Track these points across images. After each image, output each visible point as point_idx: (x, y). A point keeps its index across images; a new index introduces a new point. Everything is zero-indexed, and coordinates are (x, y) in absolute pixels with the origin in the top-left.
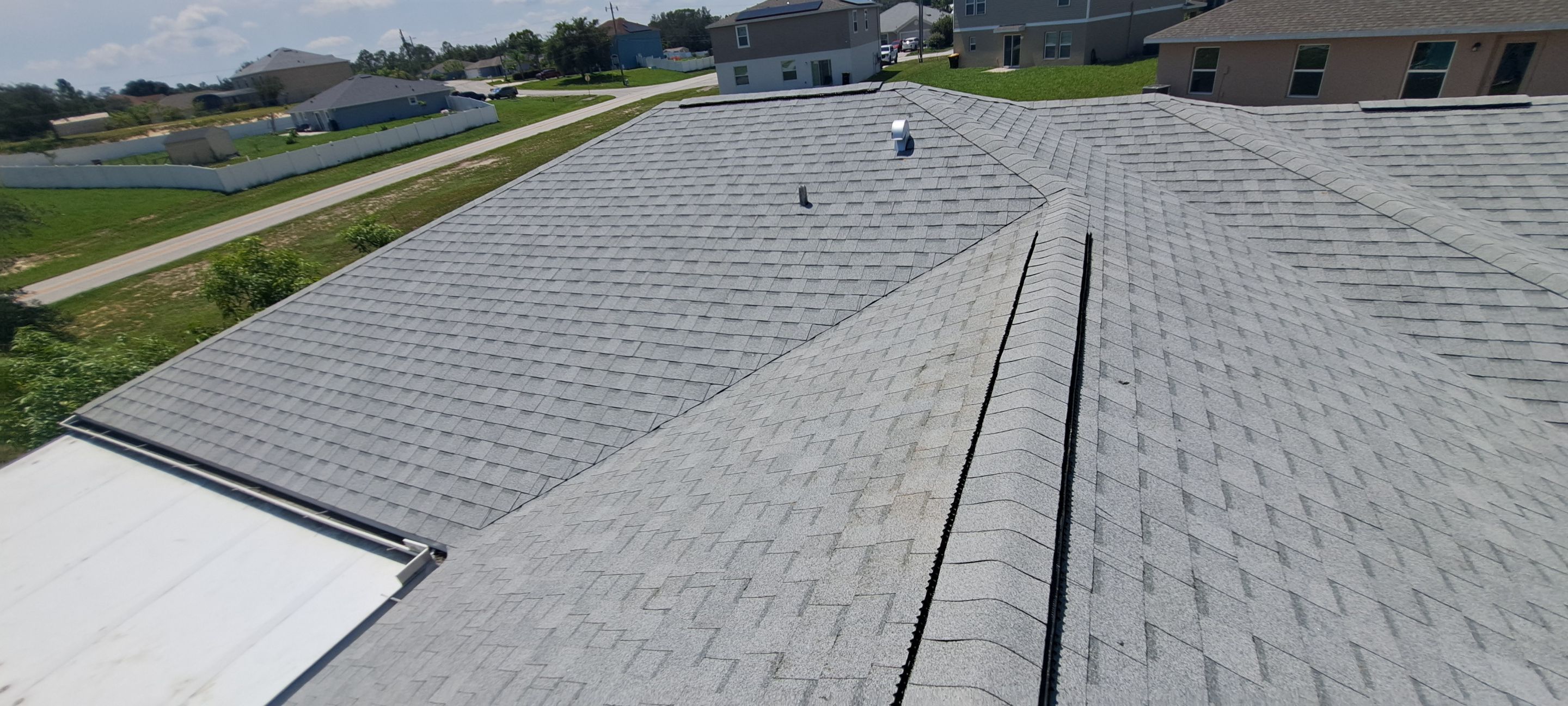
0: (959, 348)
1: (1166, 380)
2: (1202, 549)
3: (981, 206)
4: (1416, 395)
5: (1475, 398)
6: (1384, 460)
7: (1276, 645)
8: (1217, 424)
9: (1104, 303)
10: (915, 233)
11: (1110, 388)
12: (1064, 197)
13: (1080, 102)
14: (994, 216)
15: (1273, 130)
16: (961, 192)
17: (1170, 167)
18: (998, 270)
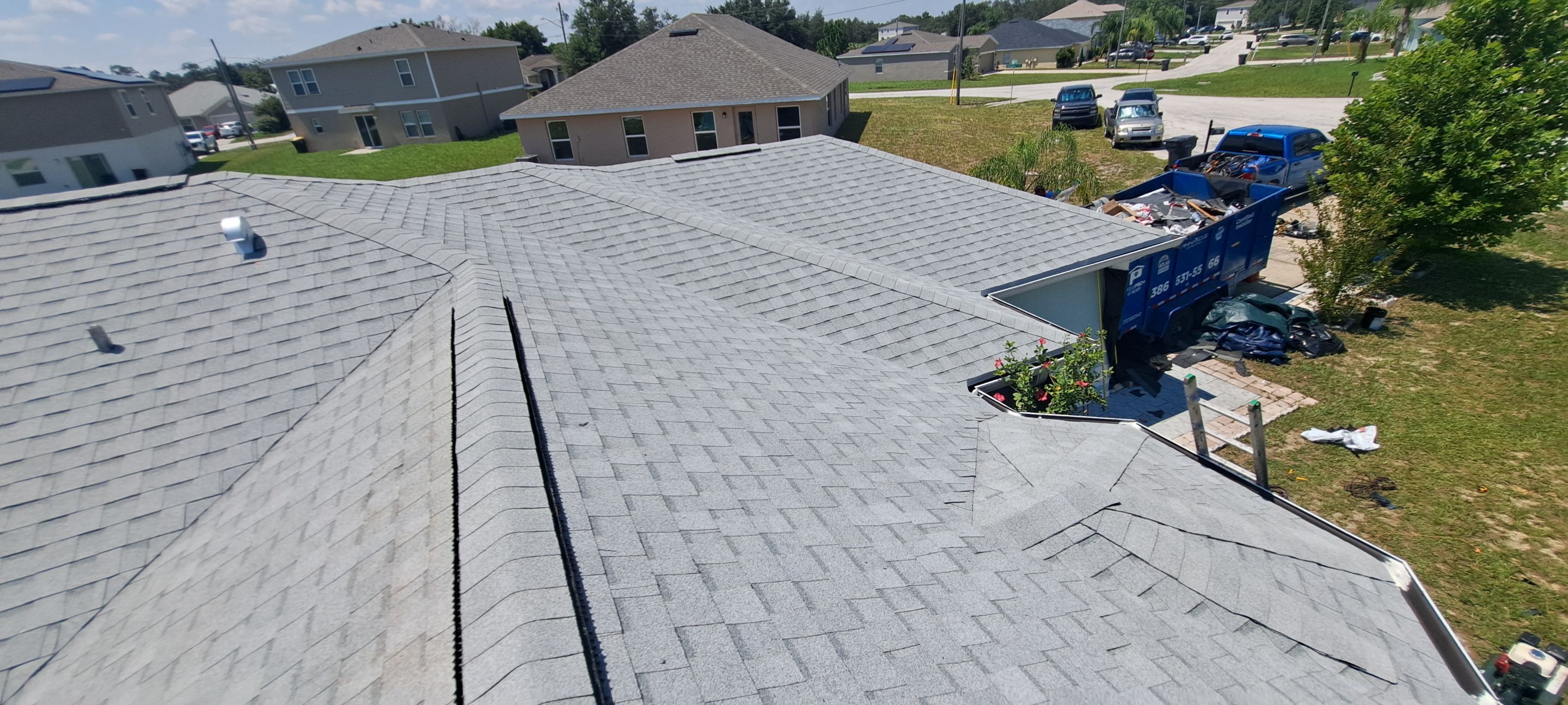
0: (408, 455)
1: (618, 408)
2: (694, 537)
3: (381, 296)
4: (777, 353)
5: (806, 343)
6: (777, 406)
7: (767, 581)
8: (668, 427)
9: (541, 358)
10: (305, 345)
11: (574, 435)
12: (469, 270)
13: (454, 176)
14: (400, 302)
15: (624, 184)
16: (349, 286)
17: (558, 224)
18: (423, 358)
